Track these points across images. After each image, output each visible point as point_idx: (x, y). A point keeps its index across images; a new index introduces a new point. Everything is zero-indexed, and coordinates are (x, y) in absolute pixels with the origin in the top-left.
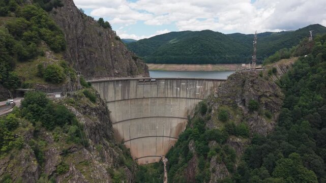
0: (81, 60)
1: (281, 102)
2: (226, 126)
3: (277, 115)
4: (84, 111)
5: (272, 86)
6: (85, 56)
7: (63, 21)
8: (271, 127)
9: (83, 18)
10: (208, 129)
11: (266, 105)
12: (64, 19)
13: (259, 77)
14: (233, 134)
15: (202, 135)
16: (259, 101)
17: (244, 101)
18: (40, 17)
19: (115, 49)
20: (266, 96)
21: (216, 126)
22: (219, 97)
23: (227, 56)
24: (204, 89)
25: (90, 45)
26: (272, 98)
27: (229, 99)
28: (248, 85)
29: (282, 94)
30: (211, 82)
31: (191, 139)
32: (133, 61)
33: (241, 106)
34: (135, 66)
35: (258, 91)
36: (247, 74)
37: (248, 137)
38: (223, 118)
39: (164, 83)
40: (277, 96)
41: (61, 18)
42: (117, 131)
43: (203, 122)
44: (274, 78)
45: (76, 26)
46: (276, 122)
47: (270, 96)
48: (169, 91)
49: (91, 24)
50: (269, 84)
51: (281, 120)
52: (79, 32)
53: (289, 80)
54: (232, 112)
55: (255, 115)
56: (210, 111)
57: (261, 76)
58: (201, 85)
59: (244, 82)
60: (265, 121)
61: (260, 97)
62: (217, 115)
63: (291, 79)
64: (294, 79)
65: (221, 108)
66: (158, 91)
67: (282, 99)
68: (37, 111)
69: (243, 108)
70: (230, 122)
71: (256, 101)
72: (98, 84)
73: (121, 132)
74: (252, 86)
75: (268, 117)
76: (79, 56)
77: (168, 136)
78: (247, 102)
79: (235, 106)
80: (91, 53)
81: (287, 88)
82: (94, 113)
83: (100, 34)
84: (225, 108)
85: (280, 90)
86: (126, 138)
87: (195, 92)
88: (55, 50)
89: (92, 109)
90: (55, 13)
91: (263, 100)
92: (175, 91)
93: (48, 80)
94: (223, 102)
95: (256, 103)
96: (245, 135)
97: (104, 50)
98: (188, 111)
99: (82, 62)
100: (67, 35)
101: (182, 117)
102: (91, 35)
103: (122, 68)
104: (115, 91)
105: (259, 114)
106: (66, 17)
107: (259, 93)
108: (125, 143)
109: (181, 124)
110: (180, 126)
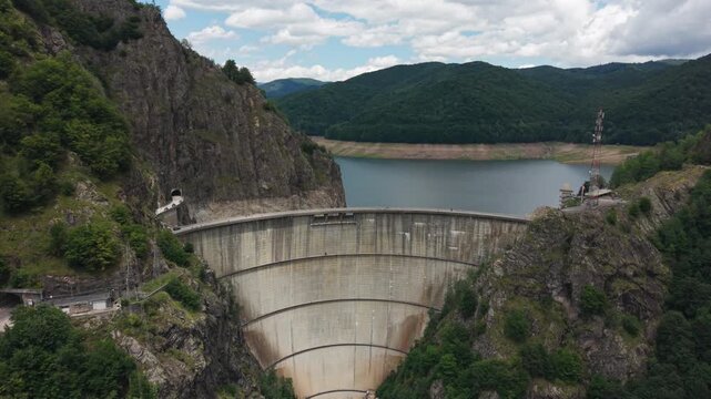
0: (182, 161)
1: (662, 292)
2: (522, 354)
3: (652, 325)
4: (165, 341)
5: (640, 248)
6: (191, 150)
7: (142, 72)
8: (637, 361)
9: (188, 62)
10: (479, 357)
11: (625, 299)
12: (144, 69)
13: (608, 226)
14: (540, 376)
15: (464, 373)
16: (607, 288)
17: (567, 290)
18: (70, 90)
19: (263, 132)
20: (625, 277)
21: (497, 351)
22: (506, 276)
23: (522, 124)
24: (470, 237)
25: (203, 127)
26: (639, 280)
27: (532, 281)
28: (580, 247)
29: (665, 270)
30: (488, 224)
31: (434, 378)
32: (304, 157)
33: (560, 299)
34: (308, 169)
35: (605, 264)
36: (577, 220)
37: (580, 381)
38: (516, 333)
39: (372, 220)
40: (651, 274)
41: (136, 65)
42: (262, 335)
43: (466, 337)
44: (645, 227)
45: (171, 82)
46: (650, 344)
47: (635, 275)
48: (385, 240)
49: (209, 75)
50: (633, 244)
51: (662, 340)
52: (179, 95)
53: (682, 232)
54: (538, 317)
55: (597, 326)
56: (485, 310)
57: (612, 222)
58: (463, 229)
59: (569, 240)
60: (622, 344)
61: (610, 278)
62: (503, 322)
63: (686, 230)
64: (694, 231)
65: (511, 305)
66: (358, 238)
67: (664, 282)
68: (36, 367)
69: (567, 304)
70: (534, 341)
71: (601, 292)
72: (217, 231)
73: (271, 339)
74: (590, 253)
75: (631, 331)
76: (178, 152)
77: (383, 344)
78: (576, 292)
79: (546, 300)
80: (206, 144)
81: (678, 253)
82: (192, 341)
83: (228, 99)
84: (522, 305)
85: (659, 258)
86: (285, 350)
87: (448, 245)
88: (103, 176)
89: (186, 333)
90: (124, 54)
91: (618, 286)
92: (399, 240)
93: (77, 265)
94: (517, 288)
95: (600, 298)
96: (571, 377)
97: (236, 135)
98: (430, 289)
99: (187, 166)
100: (151, 107)
101: (416, 301)
102: (208, 103)
103: (278, 178)
104: (257, 243)
105: (607, 325)
106: (149, 63)
107: (608, 271)
108: (278, 366)
109: (412, 317)
110: (412, 324)
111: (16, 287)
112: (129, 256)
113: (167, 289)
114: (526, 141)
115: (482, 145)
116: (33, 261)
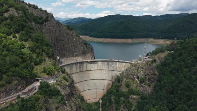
0: (58, 49)
1: (156, 78)
2: (128, 90)
3: (154, 84)
4: (63, 87)
5: (153, 69)
6: (60, 47)
7: (49, 29)
8: (150, 91)
9: (59, 26)
10: (121, 91)
11: (149, 79)
12: (50, 28)
13: (147, 65)
14: (132, 94)
15: (117, 94)
16: (145, 78)
17: (138, 78)
19: (76, 41)
20: (149, 75)
21: (124, 89)
22: (126, 75)
24: (121, 66)
25: (63, 41)
26: (152, 75)
27: (131, 76)
28: (140, 69)
29: (157, 73)
30: (124, 63)
31: (112, 95)
32: (85, 47)
33: (137, 79)
34: (86, 49)
35: (145, 73)
36: (140, 64)
37: (139, 95)
38: (128, 86)
39: (100, 62)
40: (155, 74)
41: (48, 28)
42: (77, 87)
43: (118, 87)
44: (154, 65)
45: (56, 31)
46: (153, 88)
47: (151, 75)
48: (103, 67)
49: (63, 28)
50: (151, 68)
51: (155, 87)
52: (57, 34)
53: (161, 66)
54: (132, 83)
55: (143, 85)
56: (122, 82)
57: (147, 64)
58: (119, 64)
59: (138, 68)
60: (147, 87)
61: (146, 75)
62: (125, 84)
63: (162, 66)
64: (164, 66)
65: (127, 81)
66: (97, 66)
67: (157, 76)
69: (138, 80)
70: (131, 87)
71: (144, 78)
72: (68, 65)
73: (79, 88)
74: (142, 70)
75: (149, 86)
76: (57, 47)
77: (103, 89)
78: (140, 78)
79: (134, 80)
80: (63, 45)
81: (160, 70)
82: (67, 87)
83: (68, 34)
84: (129, 80)
85: (156, 71)
86: (82, 90)
87: (116, 68)
89: (67, 86)
90: (45, 25)
91: (147, 77)
92: (106, 66)
93: (48, 74)
94: (128, 77)
95: (143, 79)
96: (138, 94)
97: (70, 42)
98: (113, 77)
99: (59, 50)
100: (52, 37)
101: (110, 80)
102: (63, 35)
103: (79, 52)
104: (76, 67)
105: (145, 84)
106: (51, 27)
107: (146, 74)
108: (81, 93)
109: (109, 83)
110: (109, 84)
111: (38, 78)
112: (56, 72)
113: (63, 78)
114: (141, 38)
115: (129, 39)
116: (40, 73)
